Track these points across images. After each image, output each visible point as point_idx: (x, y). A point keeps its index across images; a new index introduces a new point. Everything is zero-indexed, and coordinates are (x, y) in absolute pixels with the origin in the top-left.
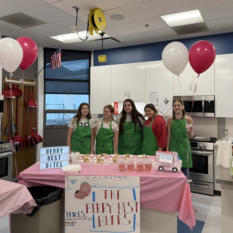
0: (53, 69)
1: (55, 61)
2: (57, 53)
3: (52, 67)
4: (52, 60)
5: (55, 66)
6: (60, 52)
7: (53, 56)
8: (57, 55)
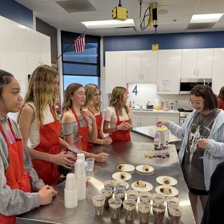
0: (76, 52)
1: (79, 45)
2: (81, 37)
3: (75, 50)
4: (75, 44)
5: (78, 50)
6: (84, 37)
7: (76, 40)
8: (81, 39)
